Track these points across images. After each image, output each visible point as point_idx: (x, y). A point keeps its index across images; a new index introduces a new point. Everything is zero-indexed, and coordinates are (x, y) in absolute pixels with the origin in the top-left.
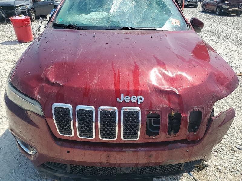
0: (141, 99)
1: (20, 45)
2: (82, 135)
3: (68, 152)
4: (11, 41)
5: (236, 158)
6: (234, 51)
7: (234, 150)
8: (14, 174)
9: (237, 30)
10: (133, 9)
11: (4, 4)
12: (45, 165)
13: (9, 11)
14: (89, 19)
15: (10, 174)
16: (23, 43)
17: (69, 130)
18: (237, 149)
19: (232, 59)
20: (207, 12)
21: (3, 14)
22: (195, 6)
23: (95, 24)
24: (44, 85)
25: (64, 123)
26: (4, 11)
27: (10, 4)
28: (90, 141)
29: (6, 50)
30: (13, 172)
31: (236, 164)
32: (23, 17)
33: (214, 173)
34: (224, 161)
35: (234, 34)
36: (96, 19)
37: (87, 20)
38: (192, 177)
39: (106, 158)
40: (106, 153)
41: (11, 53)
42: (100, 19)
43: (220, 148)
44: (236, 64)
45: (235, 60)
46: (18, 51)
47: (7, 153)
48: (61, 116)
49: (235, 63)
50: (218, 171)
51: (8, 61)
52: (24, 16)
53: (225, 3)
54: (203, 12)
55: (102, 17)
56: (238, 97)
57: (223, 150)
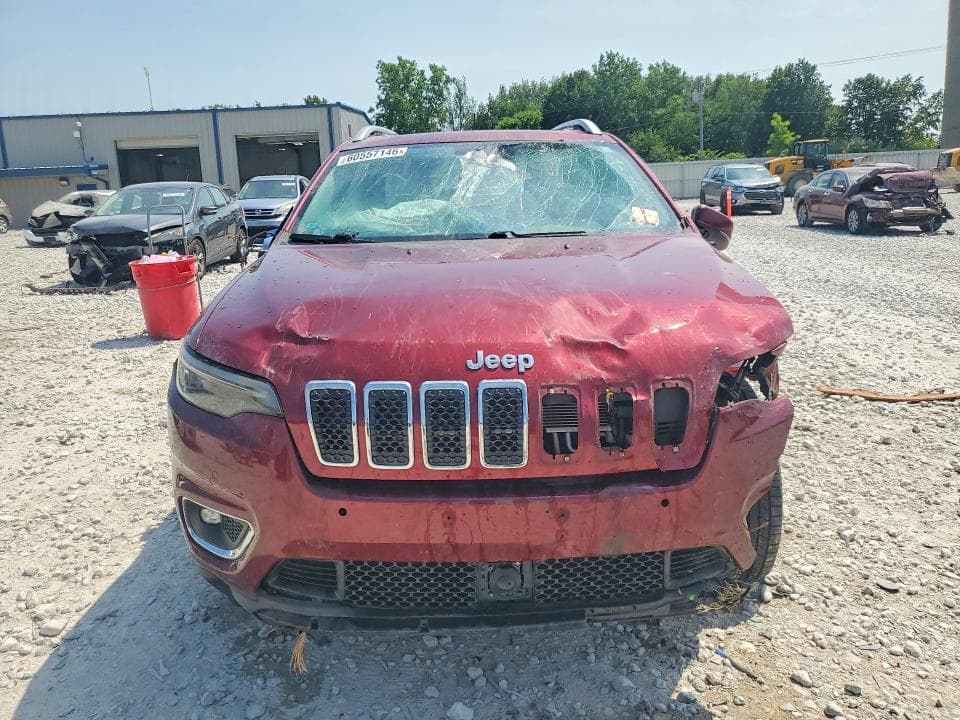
0: (526, 360)
1: (158, 347)
2: (379, 458)
3: (343, 512)
4: (124, 339)
5: (879, 614)
6: (902, 336)
7: (872, 595)
8: (164, 671)
9: (923, 274)
10: (522, 190)
11: (103, 226)
12: (273, 589)
13: (119, 249)
14: (392, 220)
15: (151, 671)
16: (166, 342)
17: (345, 448)
18: (884, 592)
19: (894, 358)
20: (817, 227)
21: (99, 257)
22: (776, 210)
23: (411, 231)
24: (283, 344)
25: (333, 427)
26: (103, 251)
27: (123, 227)
28: (402, 478)
29: (112, 363)
30: (162, 666)
31: (873, 627)
32: (172, 257)
33: (800, 650)
34: (834, 621)
35: (910, 287)
36: (416, 219)
37: (387, 222)
38: (727, 661)
39: (445, 525)
40: (444, 508)
41: (129, 371)
42: (425, 216)
43: (826, 589)
44: (907, 370)
45: (906, 360)
46: (149, 364)
47: (138, 624)
48: (327, 409)
49: (903, 369)
50: (814, 644)
51: (120, 392)
52: (177, 255)
53: (873, 191)
54: (802, 226)
55: (432, 212)
56: (903, 460)
57: (835, 593)
